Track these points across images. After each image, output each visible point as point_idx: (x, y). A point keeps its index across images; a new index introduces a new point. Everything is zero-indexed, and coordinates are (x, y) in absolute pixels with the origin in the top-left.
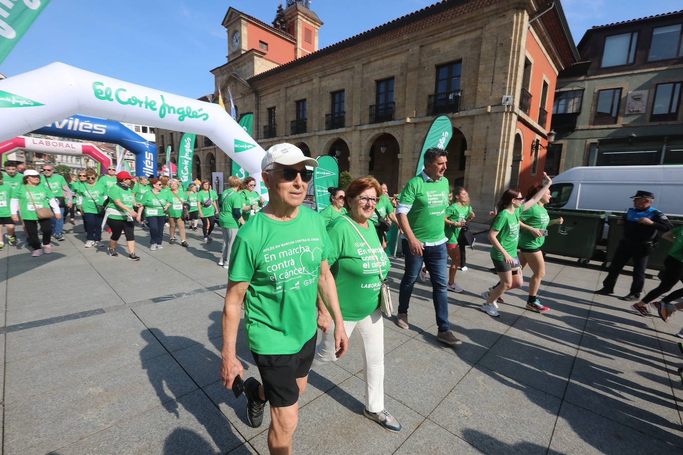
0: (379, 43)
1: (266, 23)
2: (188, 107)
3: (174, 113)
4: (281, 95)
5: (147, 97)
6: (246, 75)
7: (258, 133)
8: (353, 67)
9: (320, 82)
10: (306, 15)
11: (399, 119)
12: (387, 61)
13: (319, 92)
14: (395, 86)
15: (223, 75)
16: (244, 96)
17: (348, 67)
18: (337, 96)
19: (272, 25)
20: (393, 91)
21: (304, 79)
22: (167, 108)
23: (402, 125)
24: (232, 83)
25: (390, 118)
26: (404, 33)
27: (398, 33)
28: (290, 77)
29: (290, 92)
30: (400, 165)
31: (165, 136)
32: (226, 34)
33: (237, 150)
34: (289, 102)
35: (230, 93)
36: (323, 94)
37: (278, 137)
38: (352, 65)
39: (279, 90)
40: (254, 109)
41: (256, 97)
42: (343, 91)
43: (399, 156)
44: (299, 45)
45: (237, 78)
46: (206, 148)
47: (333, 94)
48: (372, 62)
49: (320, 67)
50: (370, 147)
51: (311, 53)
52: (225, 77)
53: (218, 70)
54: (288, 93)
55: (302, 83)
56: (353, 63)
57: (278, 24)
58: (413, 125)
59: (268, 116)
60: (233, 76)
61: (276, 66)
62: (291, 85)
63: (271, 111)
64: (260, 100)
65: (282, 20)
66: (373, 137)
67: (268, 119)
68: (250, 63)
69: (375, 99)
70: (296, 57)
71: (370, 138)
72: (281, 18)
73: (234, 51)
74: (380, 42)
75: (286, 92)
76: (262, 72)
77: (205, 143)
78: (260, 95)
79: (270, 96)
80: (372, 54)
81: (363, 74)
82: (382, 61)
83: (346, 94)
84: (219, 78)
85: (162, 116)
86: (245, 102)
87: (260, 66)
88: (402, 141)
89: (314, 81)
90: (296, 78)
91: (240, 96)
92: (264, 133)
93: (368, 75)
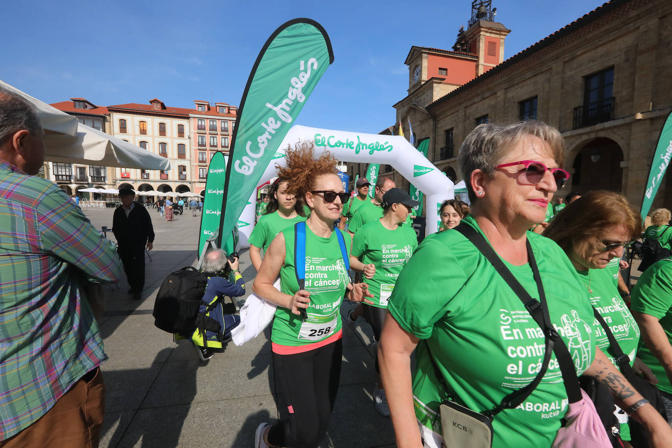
0: (589, 32)
1: (446, 50)
2: (377, 143)
3: (366, 149)
4: (460, 116)
5: (347, 140)
6: (425, 103)
7: (435, 155)
8: (551, 69)
9: (505, 94)
10: (490, 29)
11: (622, 116)
12: (603, 49)
13: (504, 105)
14: (615, 77)
15: (404, 107)
16: (422, 122)
17: (542, 71)
18: (527, 105)
19: (452, 50)
20: (613, 83)
21: (486, 95)
22: (361, 145)
23: (629, 125)
24: (412, 113)
25: (608, 118)
26: (630, 10)
27: (621, 12)
28: (470, 96)
29: (469, 111)
30: (623, 176)
31: (354, 167)
32: (408, 71)
33: (416, 175)
34: (468, 121)
35: (410, 123)
36: (509, 106)
37: (455, 157)
38: (548, 66)
39: (458, 111)
40: (432, 133)
41: (434, 122)
42: (536, 97)
43: (623, 164)
44: (482, 61)
45: (418, 108)
46: (386, 174)
47: (522, 104)
48: (579, 56)
49: (506, 78)
50: (575, 157)
51: (495, 66)
52: (407, 107)
53: (400, 104)
54: (467, 112)
55: (484, 99)
56: (550, 64)
57: (458, 47)
58: (648, 121)
59: (445, 138)
60: (412, 106)
61: (455, 88)
62: (471, 103)
63: (449, 132)
64: (438, 124)
65: (463, 42)
66: (579, 144)
67: (445, 141)
68: (429, 91)
69: (583, 99)
70: (477, 74)
71: (574, 145)
72: (461, 40)
73: (415, 83)
74: (591, 30)
75: (465, 112)
76: (441, 97)
77: (386, 169)
78: (438, 119)
79: (448, 118)
80: (579, 47)
81: (564, 72)
82: (594, 52)
83: (540, 101)
84: (401, 111)
85: (357, 152)
86: (423, 129)
87: (439, 92)
88: (628, 145)
89: (498, 94)
90: (478, 95)
91: (419, 123)
92: (441, 155)
93: (573, 72)
